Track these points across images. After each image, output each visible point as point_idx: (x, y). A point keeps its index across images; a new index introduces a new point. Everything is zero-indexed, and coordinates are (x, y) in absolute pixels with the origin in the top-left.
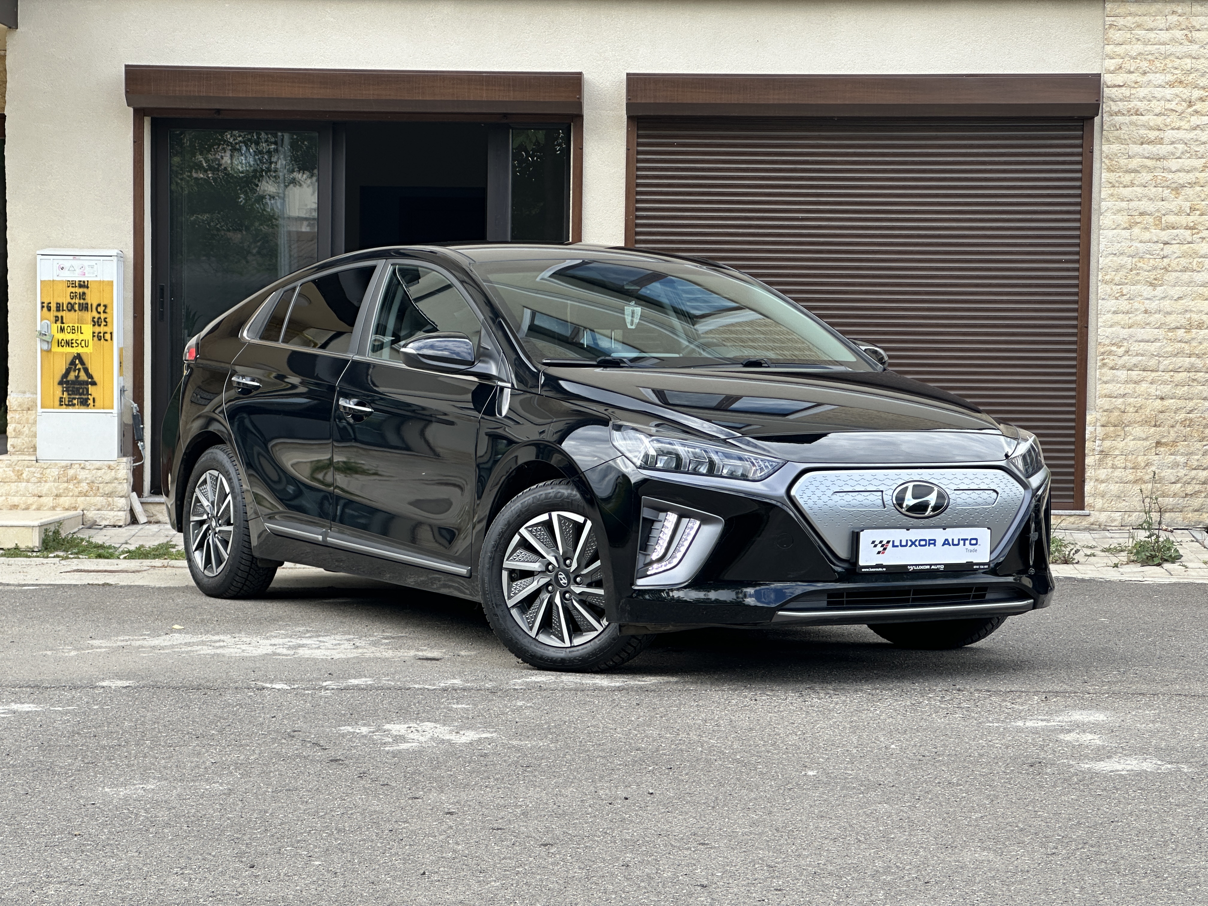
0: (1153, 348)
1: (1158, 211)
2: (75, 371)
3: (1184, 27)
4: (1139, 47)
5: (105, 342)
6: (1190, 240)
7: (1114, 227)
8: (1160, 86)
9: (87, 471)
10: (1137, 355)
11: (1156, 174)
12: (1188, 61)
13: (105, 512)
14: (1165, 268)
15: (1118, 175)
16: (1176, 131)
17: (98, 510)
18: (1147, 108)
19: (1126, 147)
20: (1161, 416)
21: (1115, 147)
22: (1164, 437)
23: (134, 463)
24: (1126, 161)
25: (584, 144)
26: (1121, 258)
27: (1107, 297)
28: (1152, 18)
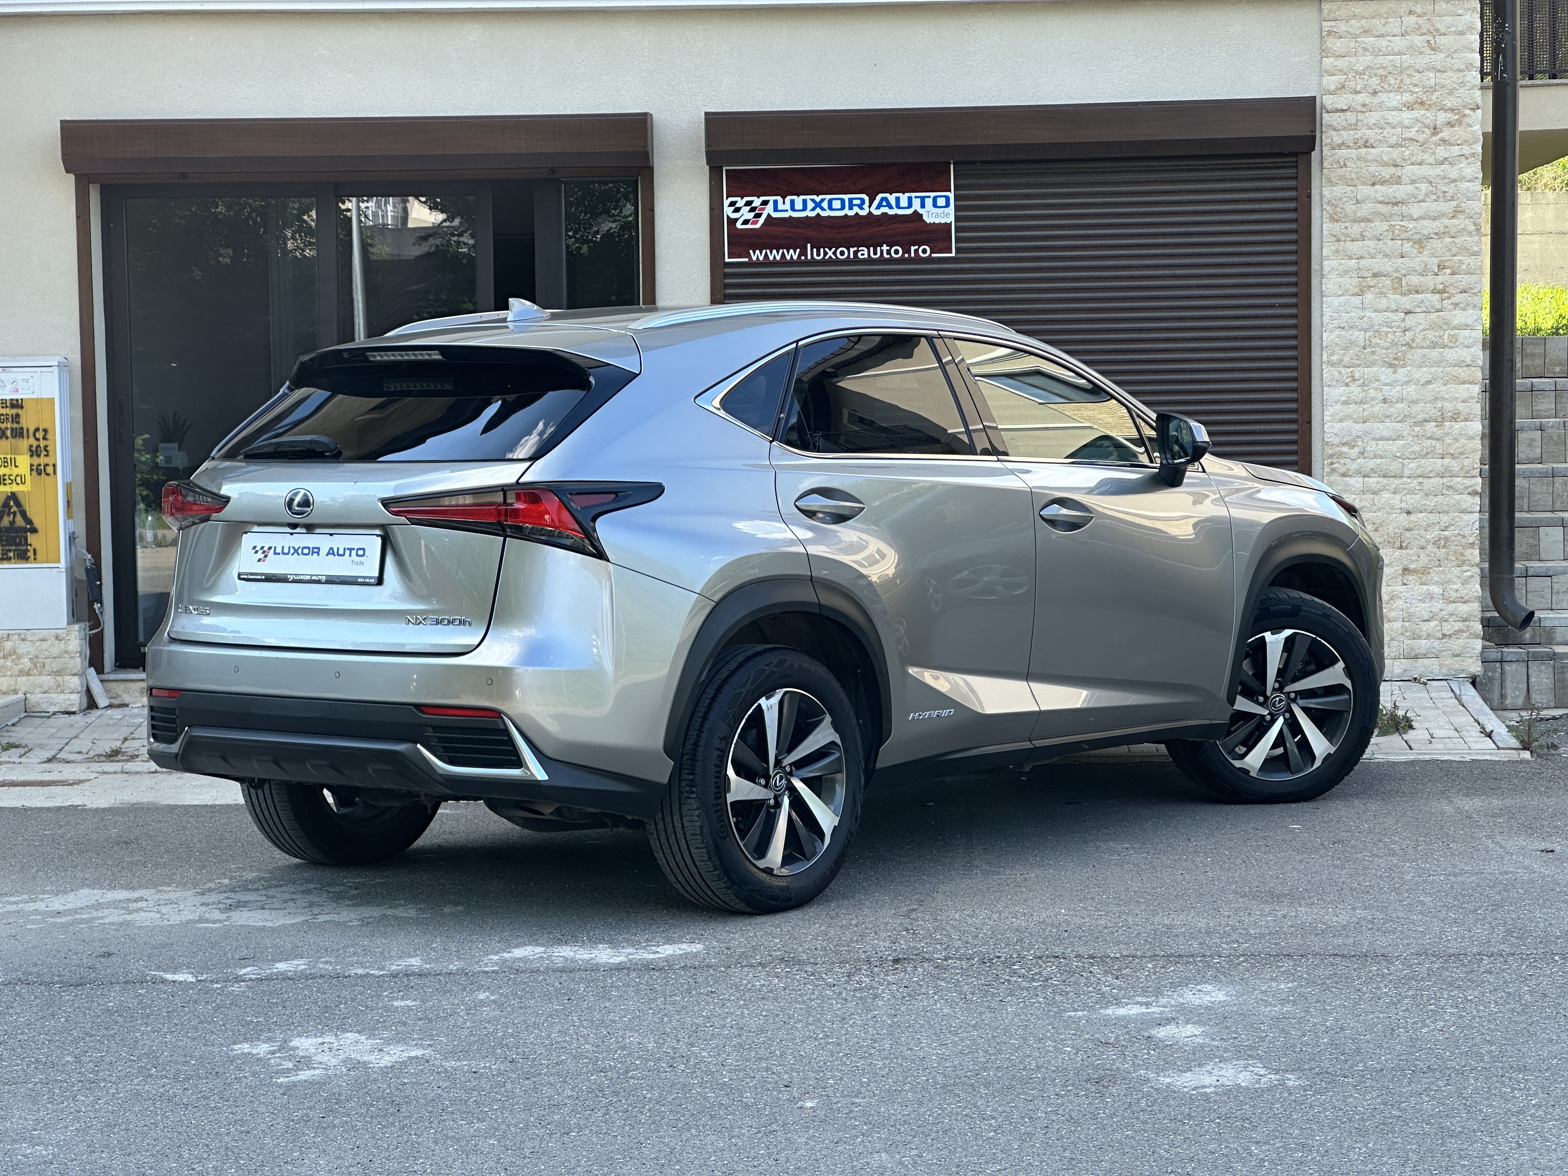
0: (1394, 447)
1: (1397, 270)
2: (9, 515)
3: (1424, 31)
4: (1366, 60)
5: (46, 477)
6: (1439, 307)
7: (1340, 293)
8: (1395, 109)
9: (29, 643)
10: (1375, 457)
11: (1392, 223)
12: (1432, 75)
13: (54, 695)
14: (1407, 344)
15: (1344, 225)
16: (1417, 166)
17: (45, 693)
18: (1379, 137)
19: (1353, 188)
20: (1407, 534)
21: (1339, 190)
22: (1412, 562)
23: (90, 630)
24: (1353, 207)
25: (656, 204)
26: (1350, 332)
27: (1334, 383)
28: (1383, 21)
